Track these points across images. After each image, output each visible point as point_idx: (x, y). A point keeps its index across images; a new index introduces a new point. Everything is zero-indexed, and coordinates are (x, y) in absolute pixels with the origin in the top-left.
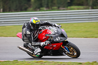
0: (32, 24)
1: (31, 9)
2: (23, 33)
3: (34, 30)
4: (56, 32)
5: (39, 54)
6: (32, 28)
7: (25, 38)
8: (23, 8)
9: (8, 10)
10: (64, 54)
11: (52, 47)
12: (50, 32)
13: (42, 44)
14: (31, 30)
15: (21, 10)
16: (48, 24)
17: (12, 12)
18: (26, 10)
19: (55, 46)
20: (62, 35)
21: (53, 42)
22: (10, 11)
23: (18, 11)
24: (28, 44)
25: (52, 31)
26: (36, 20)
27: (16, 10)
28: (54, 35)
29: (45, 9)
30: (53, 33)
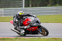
0: (19, 15)
1: (49, 5)
2: (14, 21)
3: (20, 19)
4: (34, 20)
6: (19, 17)
7: (15, 24)
8: (44, 5)
9: (35, 6)
10: (39, 33)
11: (32, 29)
12: (30, 20)
13: (25, 27)
15: (43, 6)
16: (29, 15)
17: (37, 7)
18: (46, 6)
19: (33, 29)
20: (37, 22)
21: (32, 26)
22: (36, 6)
23: (41, 7)
24: (17, 27)
25: (31, 19)
27: (40, 6)
28: (33, 22)
29: (58, 5)
30: (32, 21)
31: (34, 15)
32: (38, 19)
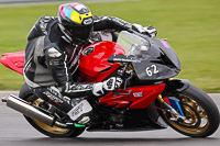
4: (144, 48)
5: (86, 119)
7: (39, 70)
14: (62, 46)
26: (81, 12)
31: (138, 26)
32: (166, 45)
